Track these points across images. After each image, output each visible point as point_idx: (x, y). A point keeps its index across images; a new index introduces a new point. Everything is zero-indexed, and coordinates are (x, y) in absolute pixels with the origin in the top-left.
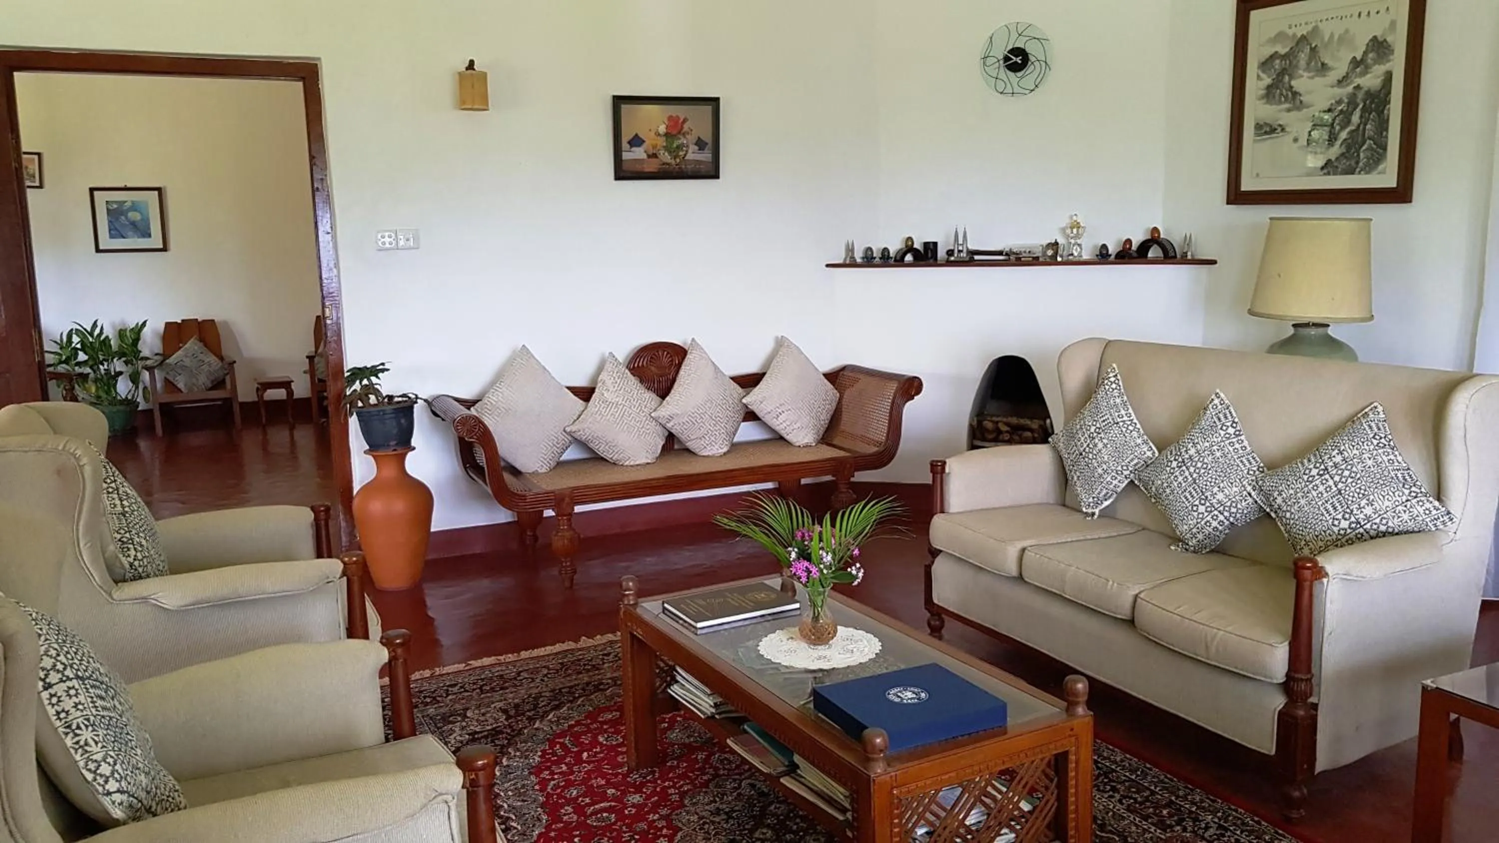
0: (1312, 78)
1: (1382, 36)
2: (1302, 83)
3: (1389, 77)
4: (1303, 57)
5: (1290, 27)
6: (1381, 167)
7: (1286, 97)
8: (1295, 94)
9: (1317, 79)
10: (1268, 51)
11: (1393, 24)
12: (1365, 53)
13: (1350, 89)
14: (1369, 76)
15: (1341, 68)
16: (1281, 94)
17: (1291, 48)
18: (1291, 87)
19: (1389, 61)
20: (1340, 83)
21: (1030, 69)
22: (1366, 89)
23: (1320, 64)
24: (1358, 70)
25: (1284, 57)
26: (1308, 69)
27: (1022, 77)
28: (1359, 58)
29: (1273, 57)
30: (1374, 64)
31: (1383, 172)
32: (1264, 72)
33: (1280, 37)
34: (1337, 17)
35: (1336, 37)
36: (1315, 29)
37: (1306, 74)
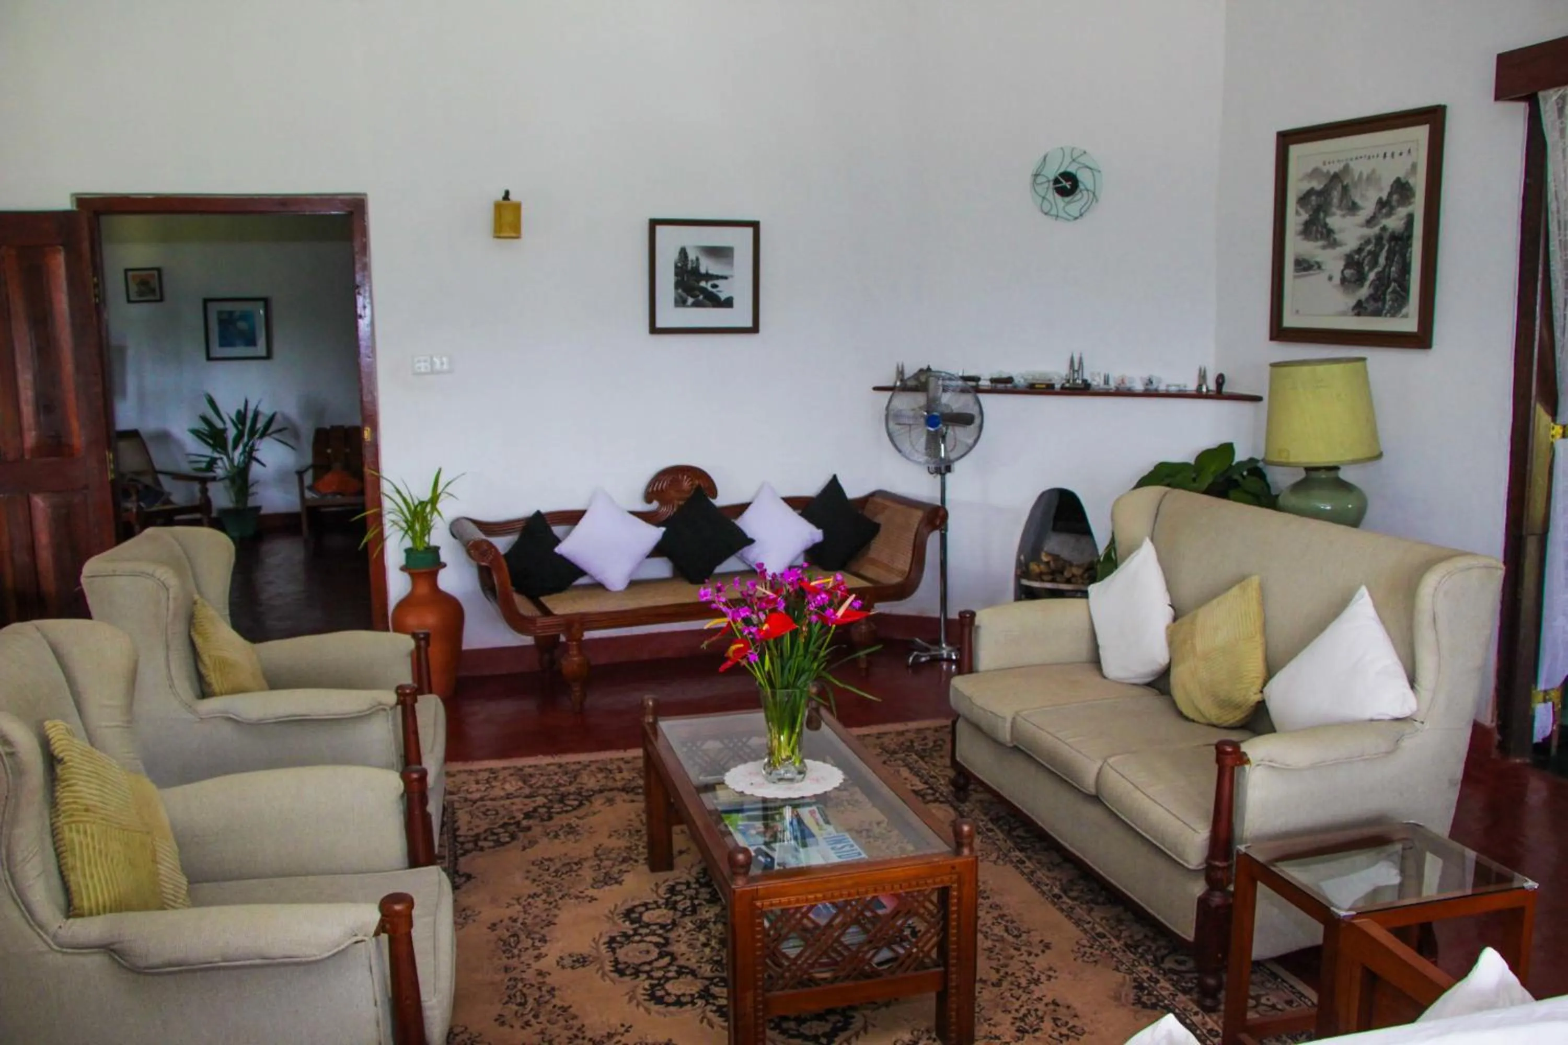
0: (1344, 216)
1: (1405, 178)
2: (1335, 221)
3: (1410, 218)
4: (1336, 195)
5: (1324, 164)
6: (1404, 311)
7: (1322, 234)
8: (1330, 232)
9: (1348, 217)
10: (1306, 186)
11: (1414, 166)
12: (1390, 195)
13: (1376, 230)
14: (1393, 217)
15: (1368, 207)
16: (1317, 231)
17: (1326, 186)
18: (1326, 225)
19: (1410, 204)
20: (1370, 222)
21: (1078, 196)
22: (1390, 230)
23: (1350, 204)
24: (1384, 211)
25: (1320, 193)
26: (1340, 207)
27: (1071, 205)
28: (1385, 197)
29: (1311, 192)
30: (1398, 206)
31: (1406, 316)
32: (1302, 206)
33: (1315, 173)
34: (1365, 156)
35: (1365, 176)
36: (1346, 168)
37: (1339, 212)
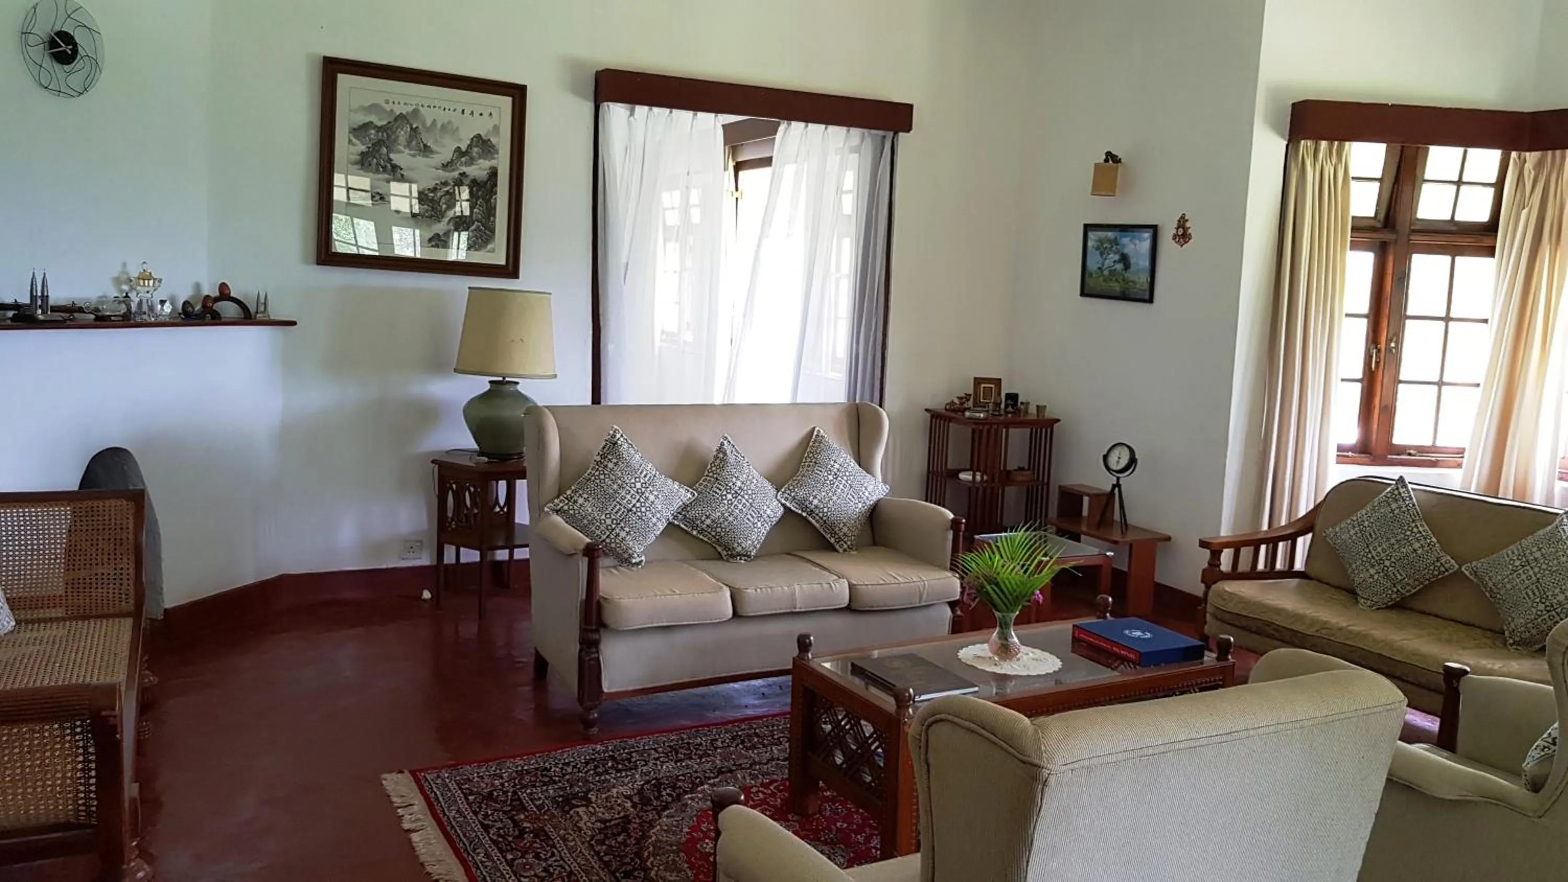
0: (414, 156)
1: (486, 136)
2: (402, 158)
3: (492, 171)
4: (403, 135)
5: (387, 102)
6: (489, 247)
7: (385, 168)
8: (395, 168)
9: (419, 158)
10: (362, 119)
11: (496, 128)
12: (470, 146)
13: (456, 174)
14: (474, 167)
15: (445, 153)
16: (378, 164)
17: (389, 123)
18: (390, 160)
19: (494, 159)
20: (445, 166)
22: (473, 178)
23: (422, 145)
24: (463, 159)
25: (379, 129)
26: (408, 145)
27: (70, 73)
28: (464, 149)
29: (367, 126)
30: (480, 157)
31: (493, 251)
32: (356, 137)
33: (374, 108)
34: (440, 107)
35: (439, 125)
36: (416, 112)
37: (407, 151)
